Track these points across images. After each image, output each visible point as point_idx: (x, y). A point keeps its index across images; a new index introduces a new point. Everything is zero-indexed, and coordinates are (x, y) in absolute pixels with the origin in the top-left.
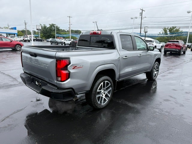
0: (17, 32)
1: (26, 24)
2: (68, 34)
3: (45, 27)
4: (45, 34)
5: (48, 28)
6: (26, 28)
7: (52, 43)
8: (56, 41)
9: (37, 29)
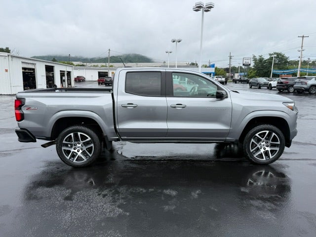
0: (214, 71)
1: (230, 58)
2: (294, 68)
3: (261, 60)
4: (258, 71)
5: (266, 60)
6: (230, 64)
7: (252, 86)
8: (258, 82)
9: (244, 65)
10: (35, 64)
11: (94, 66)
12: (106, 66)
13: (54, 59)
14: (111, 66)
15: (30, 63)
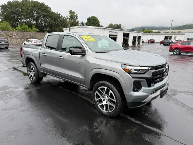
10: (117, 32)
11: (166, 32)
12: (175, 32)
13: (144, 28)
14: (180, 32)
15: (114, 32)
